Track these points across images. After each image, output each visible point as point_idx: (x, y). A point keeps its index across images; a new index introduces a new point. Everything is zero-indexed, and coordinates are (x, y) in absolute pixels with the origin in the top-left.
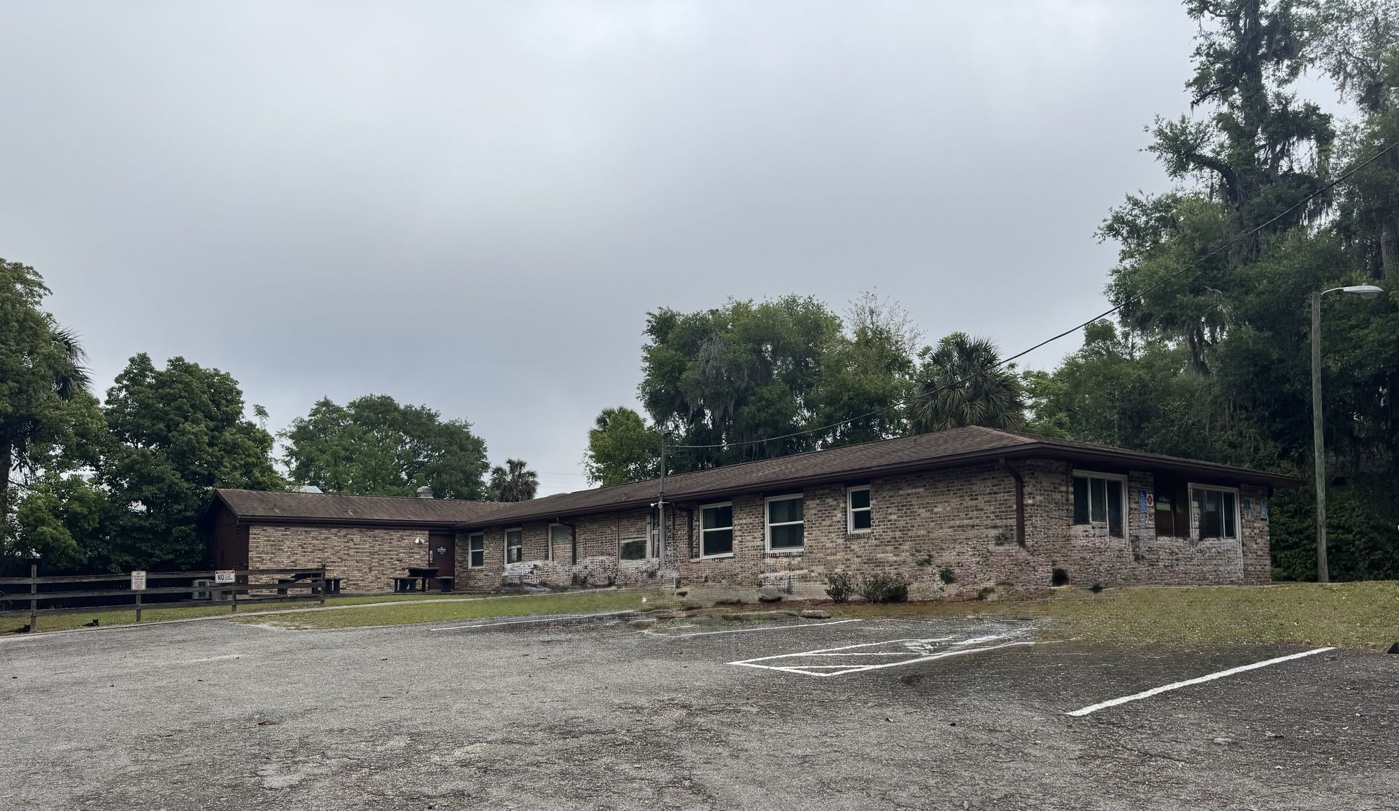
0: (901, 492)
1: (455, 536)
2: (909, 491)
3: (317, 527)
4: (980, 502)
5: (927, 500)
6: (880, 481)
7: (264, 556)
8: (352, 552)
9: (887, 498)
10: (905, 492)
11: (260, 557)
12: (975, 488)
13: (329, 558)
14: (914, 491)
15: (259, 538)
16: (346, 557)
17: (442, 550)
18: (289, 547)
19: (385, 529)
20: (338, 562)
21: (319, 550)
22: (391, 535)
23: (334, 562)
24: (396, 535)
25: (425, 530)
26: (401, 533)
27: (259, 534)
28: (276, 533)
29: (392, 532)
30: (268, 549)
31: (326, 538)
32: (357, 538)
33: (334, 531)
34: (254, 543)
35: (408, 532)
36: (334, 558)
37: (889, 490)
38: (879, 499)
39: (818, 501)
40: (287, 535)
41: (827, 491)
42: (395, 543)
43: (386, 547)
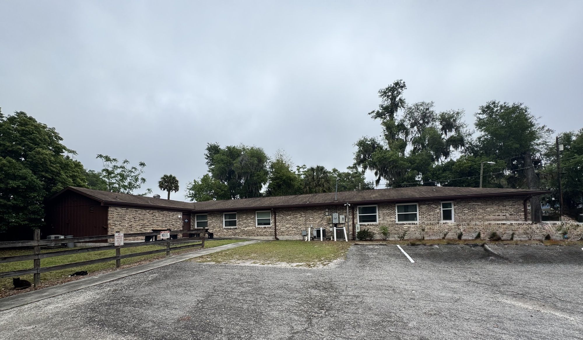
0: (470, 204)
1: (191, 215)
2: (474, 204)
3: (141, 209)
4: (507, 208)
5: (483, 207)
6: (460, 200)
7: (116, 222)
8: (155, 221)
9: (463, 205)
10: (472, 204)
11: (114, 223)
12: (505, 203)
13: (146, 224)
14: (476, 203)
15: (114, 213)
16: (153, 223)
17: (186, 221)
18: (128, 218)
19: (167, 211)
20: (150, 226)
21: (142, 220)
22: (170, 214)
23: (148, 226)
24: (171, 214)
25: (181, 212)
26: (173, 213)
27: (113, 211)
28: (122, 211)
29: (170, 213)
30: (118, 219)
31: (145, 214)
32: (157, 215)
33: (148, 211)
34: (111, 215)
35: (175, 213)
36: (148, 224)
37: (464, 203)
38: (459, 206)
39: (427, 206)
40: (127, 212)
41: (432, 202)
42: (171, 217)
43: (168, 219)
